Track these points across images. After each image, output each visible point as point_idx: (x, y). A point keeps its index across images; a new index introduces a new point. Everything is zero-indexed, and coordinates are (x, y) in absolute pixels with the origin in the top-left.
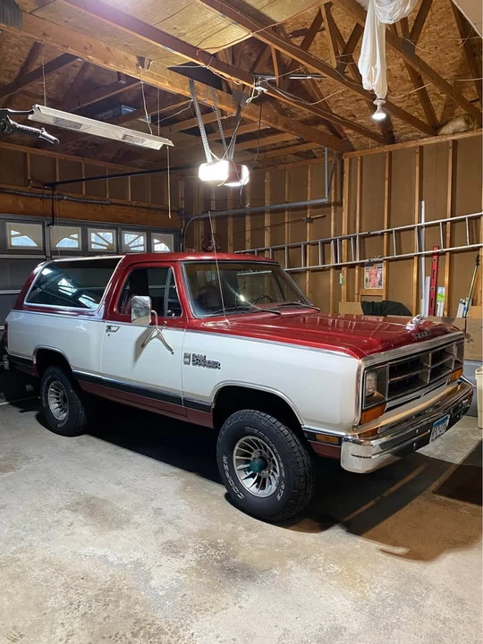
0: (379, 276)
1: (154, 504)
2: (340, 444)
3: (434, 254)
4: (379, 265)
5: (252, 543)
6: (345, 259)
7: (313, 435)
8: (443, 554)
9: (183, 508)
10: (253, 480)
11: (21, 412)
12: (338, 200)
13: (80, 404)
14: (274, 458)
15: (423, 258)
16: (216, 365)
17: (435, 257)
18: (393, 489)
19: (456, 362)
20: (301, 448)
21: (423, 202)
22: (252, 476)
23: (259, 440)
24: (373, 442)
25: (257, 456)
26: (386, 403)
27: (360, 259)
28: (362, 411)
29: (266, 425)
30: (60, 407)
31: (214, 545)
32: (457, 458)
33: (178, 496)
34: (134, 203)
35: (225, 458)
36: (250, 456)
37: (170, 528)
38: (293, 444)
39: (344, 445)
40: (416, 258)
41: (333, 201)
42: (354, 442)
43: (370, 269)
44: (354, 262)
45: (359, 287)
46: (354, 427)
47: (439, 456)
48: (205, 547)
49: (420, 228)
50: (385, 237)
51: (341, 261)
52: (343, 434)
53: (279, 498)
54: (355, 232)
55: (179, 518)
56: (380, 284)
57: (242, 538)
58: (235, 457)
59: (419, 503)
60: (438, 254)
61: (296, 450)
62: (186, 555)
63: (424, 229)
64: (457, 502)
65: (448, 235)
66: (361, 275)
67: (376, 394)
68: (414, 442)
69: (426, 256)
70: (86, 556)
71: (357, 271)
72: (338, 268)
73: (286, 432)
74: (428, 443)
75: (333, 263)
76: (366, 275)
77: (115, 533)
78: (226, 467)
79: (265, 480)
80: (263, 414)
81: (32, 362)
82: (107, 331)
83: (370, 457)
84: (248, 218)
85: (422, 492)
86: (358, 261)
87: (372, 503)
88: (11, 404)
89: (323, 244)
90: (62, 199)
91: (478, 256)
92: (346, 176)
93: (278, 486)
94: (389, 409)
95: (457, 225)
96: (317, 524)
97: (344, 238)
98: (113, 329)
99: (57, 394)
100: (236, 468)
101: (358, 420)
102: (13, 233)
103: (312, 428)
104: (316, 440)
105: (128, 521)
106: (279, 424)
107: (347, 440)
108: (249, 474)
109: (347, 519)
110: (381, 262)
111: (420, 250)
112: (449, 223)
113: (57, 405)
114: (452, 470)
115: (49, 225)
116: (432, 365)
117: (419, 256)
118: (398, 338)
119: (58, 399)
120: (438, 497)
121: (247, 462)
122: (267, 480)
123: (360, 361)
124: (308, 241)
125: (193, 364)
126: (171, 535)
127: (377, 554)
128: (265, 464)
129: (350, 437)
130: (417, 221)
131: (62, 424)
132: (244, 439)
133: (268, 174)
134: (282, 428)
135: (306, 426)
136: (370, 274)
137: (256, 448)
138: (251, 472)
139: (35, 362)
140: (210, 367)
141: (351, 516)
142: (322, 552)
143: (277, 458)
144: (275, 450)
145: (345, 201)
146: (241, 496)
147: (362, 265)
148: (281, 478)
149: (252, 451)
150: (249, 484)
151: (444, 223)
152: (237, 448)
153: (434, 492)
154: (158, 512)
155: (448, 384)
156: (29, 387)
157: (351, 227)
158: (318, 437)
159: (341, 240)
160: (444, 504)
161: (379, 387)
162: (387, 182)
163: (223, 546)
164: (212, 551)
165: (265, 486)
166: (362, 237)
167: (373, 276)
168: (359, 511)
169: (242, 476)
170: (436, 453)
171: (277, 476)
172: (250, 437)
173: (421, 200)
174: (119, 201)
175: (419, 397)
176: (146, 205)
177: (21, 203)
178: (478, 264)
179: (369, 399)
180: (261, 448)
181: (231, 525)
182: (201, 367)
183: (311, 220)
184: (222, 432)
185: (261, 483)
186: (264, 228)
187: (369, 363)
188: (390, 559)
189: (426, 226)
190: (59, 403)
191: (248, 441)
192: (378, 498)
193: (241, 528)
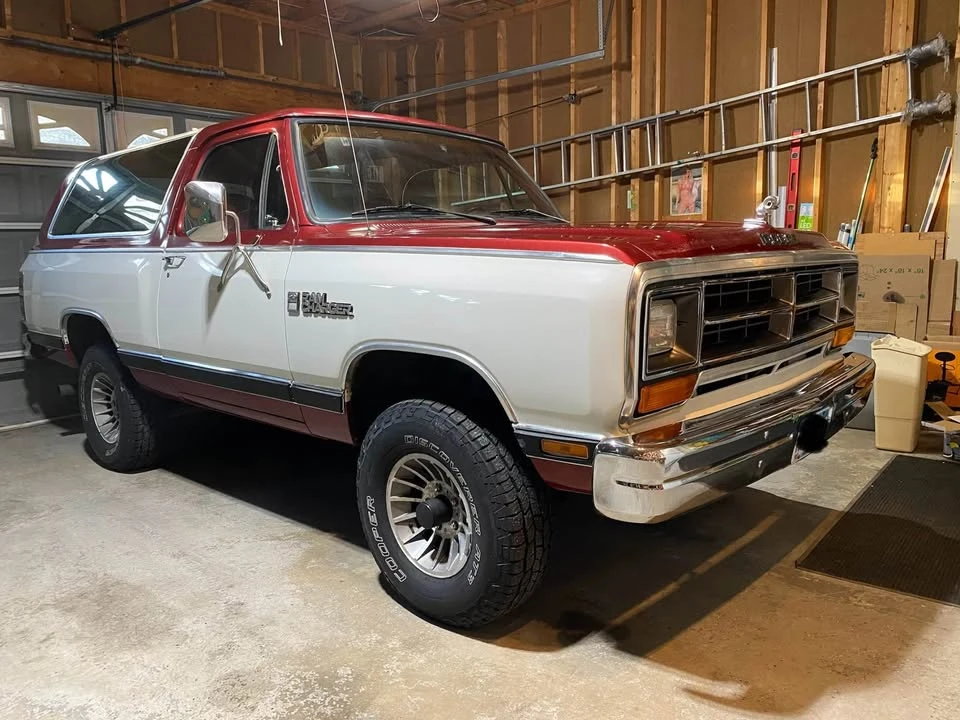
0: (695, 191)
1: (233, 596)
2: (591, 460)
3: (793, 145)
4: (695, 171)
5: (409, 676)
6: (636, 161)
7: (536, 442)
8: (824, 699)
9: (288, 603)
10: (425, 544)
11: (63, 434)
12: (624, 59)
13: (139, 413)
14: (462, 496)
15: (774, 154)
16: (344, 311)
17: (796, 150)
18: (715, 559)
19: (843, 312)
20: (514, 473)
21: (775, 50)
22: (425, 535)
23: (433, 461)
24: (666, 453)
25: (432, 495)
26: (696, 371)
27: (663, 161)
28: (642, 384)
29: (443, 427)
30: (113, 421)
31: (327, 682)
32: (841, 500)
33: (287, 579)
34: (271, 78)
35: (370, 502)
36: (419, 494)
37: (248, 644)
38: (498, 465)
39: (600, 460)
40: (761, 154)
41: (614, 60)
42: (625, 452)
43: (682, 180)
44: (651, 167)
45: (661, 213)
46: (622, 420)
47: (805, 497)
48: (307, 685)
49: (768, 97)
50: (706, 118)
51: (629, 167)
52: (600, 437)
53: (471, 579)
54: (653, 114)
55: (272, 622)
56: (698, 206)
57: (393, 666)
58: (390, 499)
59: (767, 584)
60: (802, 144)
61: (503, 477)
62: (261, 705)
63: (775, 101)
64: (846, 583)
65: (821, 106)
66: (665, 190)
67: (676, 351)
68: (759, 457)
69: (780, 148)
70: (43, 708)
71: (657, 185)
72: (624, 181)
73: (484, 440)
74: (788, 463)
75: (615, 172)
76: (674, 192)
77: (127, 656)
78: (373, 519)
79: (448, 543)
80: (439, 406)
81: (61, 340)
82: (166, 268)
83: (660, 487)
84: (470, 105)
85: (772, 565)
86: (659, 164)
87: (672, 587)
88: (52, 422)
89: (598, 141)
90: (133, 63)
91: (876, 141)
92: (637, 12)
93: (470, 554)
94: (705, 389)
95: (837, 86)
96: (555, 632)
97: (634, 126)
98: (176, 261)
99: (108, 399)
100: (393, 520)
101: (631, 404)
102: (42, 120)
103: (535, 427)
104: (542, 453)
105: (167, 630)
106: (469, 424)
107: (607, 449)
108: (418, 531)
109: (619, 621)
110: (700, 165)
111: (769, 138)
112: (822, 85)
113: (108, 417)
114: (832, 521)
115: (109, 109)
116: (798, 302)
117: (767, 149)
118: (726, 236)
119: (109, 406)
120: (806, 575)
121: (414, 507)
122: (453, 542)
123: (637, 270)
124: (573, 135)
125: (306, 314)
126: (246, 659)
127: (676, 699)
128: (447, 510)
129: (613, 443)
130: (762, 84)
131: (113, 451)
132: (405, 459)
133: (502, 23)
134: (475, 434)
135: (521, 423)
136: (681, 190)
137: (430, 479)
138: (422, 529)
139: (66, 341)
140: (335, 315)
141: (627, 615)
142: (556, 696)
143: (466, 495)
144: (462, 480)
145: (635, 58)
146: (401, 577)
147: (666, 173)
148: (473, 539)
149: (423, 484)
150: (417, 552)
151: (814, 86)
152: (392, 479)
153: (797, 565)
154: (236, 610)
155: (827, 353)
156: (65, 389)
157: (646, 104)
158: (545, 447)
159: (629, 129)
160: (820, 588)
161: (683, 336)
162: (709, 18)
163: (348, 684)
164: (318, 696)
165: (447, 555)
166: (667, 123)
167: (686, 192)
168: (644, 604)
169: (403, 535)
170: (800, 493)
171: (469, 532)
172: (415, 456)
173: (770, 45)
174: (245, 74)
175: (768, 370)
176: (292, 82)
177: (54, 66)
178: (875, 157)
179: (656, 361)
180: (439, 478)
181: (375, 637)
182: (320, 318)
183: (577, 99)
184: (364, 449)
185: (441, 549)
186: (496, 120)
187: (657, 275)
188: (705, 709)
189: (782, 94)
190: (110, 413)
191: (411, 464)
192: (685, 577)
193: (395, 643)
